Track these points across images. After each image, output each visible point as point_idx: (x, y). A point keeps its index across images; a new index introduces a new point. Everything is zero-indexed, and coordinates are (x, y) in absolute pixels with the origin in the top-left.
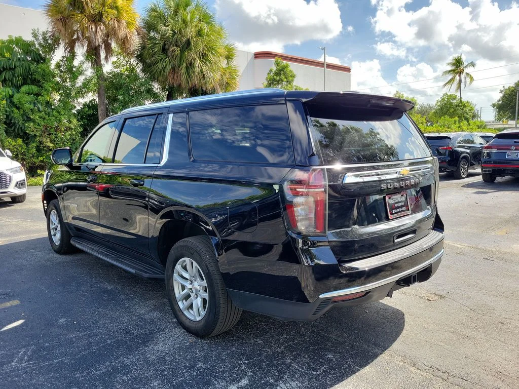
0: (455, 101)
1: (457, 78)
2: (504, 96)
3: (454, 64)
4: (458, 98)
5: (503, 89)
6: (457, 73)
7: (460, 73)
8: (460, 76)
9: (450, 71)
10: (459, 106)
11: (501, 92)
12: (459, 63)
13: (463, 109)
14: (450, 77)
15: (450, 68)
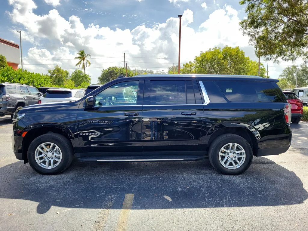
0: (82, 74)
1: (82, 62)
2: (103, 74)
3: (80, 54)
4: (83, 72)
5: (103, 70)
6: (82, 59)
7: (84, 59)
8: (84, 61)
9: (78, 58)
10: (84, 77)
11: (102, 72)
12: (83, 54)
13: (86, 79)
14: (78, 60)
15: (78, 56)
